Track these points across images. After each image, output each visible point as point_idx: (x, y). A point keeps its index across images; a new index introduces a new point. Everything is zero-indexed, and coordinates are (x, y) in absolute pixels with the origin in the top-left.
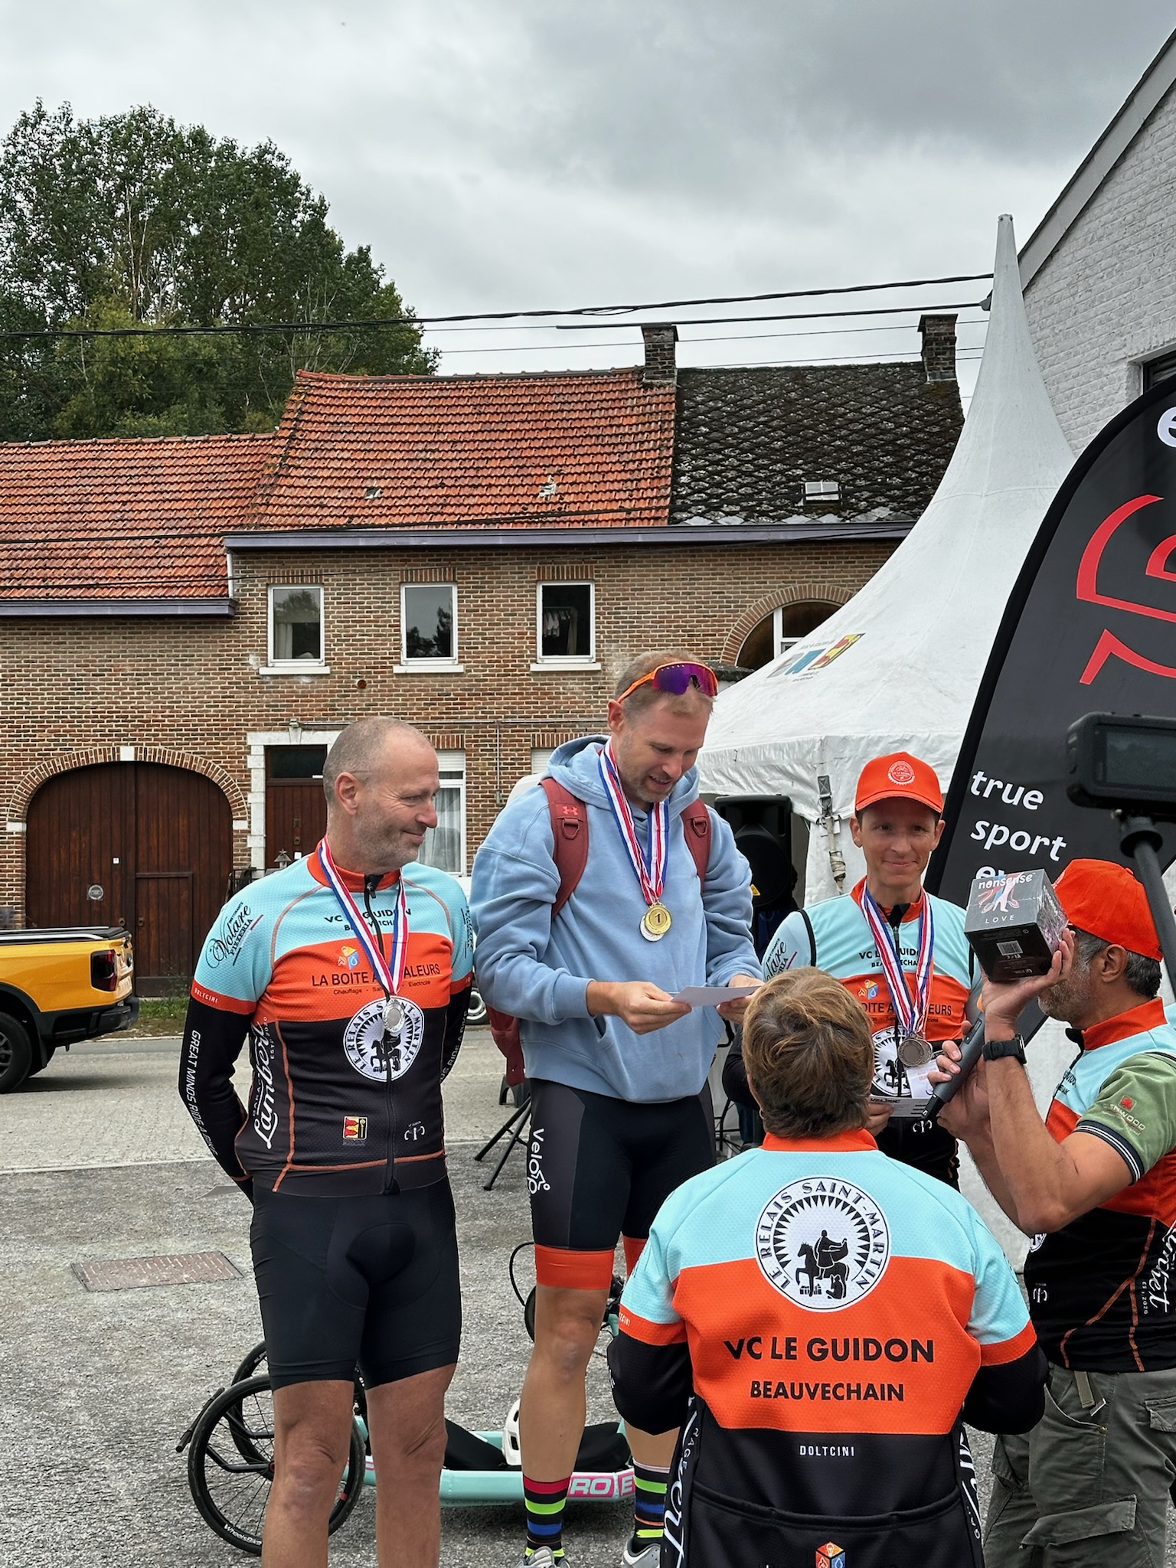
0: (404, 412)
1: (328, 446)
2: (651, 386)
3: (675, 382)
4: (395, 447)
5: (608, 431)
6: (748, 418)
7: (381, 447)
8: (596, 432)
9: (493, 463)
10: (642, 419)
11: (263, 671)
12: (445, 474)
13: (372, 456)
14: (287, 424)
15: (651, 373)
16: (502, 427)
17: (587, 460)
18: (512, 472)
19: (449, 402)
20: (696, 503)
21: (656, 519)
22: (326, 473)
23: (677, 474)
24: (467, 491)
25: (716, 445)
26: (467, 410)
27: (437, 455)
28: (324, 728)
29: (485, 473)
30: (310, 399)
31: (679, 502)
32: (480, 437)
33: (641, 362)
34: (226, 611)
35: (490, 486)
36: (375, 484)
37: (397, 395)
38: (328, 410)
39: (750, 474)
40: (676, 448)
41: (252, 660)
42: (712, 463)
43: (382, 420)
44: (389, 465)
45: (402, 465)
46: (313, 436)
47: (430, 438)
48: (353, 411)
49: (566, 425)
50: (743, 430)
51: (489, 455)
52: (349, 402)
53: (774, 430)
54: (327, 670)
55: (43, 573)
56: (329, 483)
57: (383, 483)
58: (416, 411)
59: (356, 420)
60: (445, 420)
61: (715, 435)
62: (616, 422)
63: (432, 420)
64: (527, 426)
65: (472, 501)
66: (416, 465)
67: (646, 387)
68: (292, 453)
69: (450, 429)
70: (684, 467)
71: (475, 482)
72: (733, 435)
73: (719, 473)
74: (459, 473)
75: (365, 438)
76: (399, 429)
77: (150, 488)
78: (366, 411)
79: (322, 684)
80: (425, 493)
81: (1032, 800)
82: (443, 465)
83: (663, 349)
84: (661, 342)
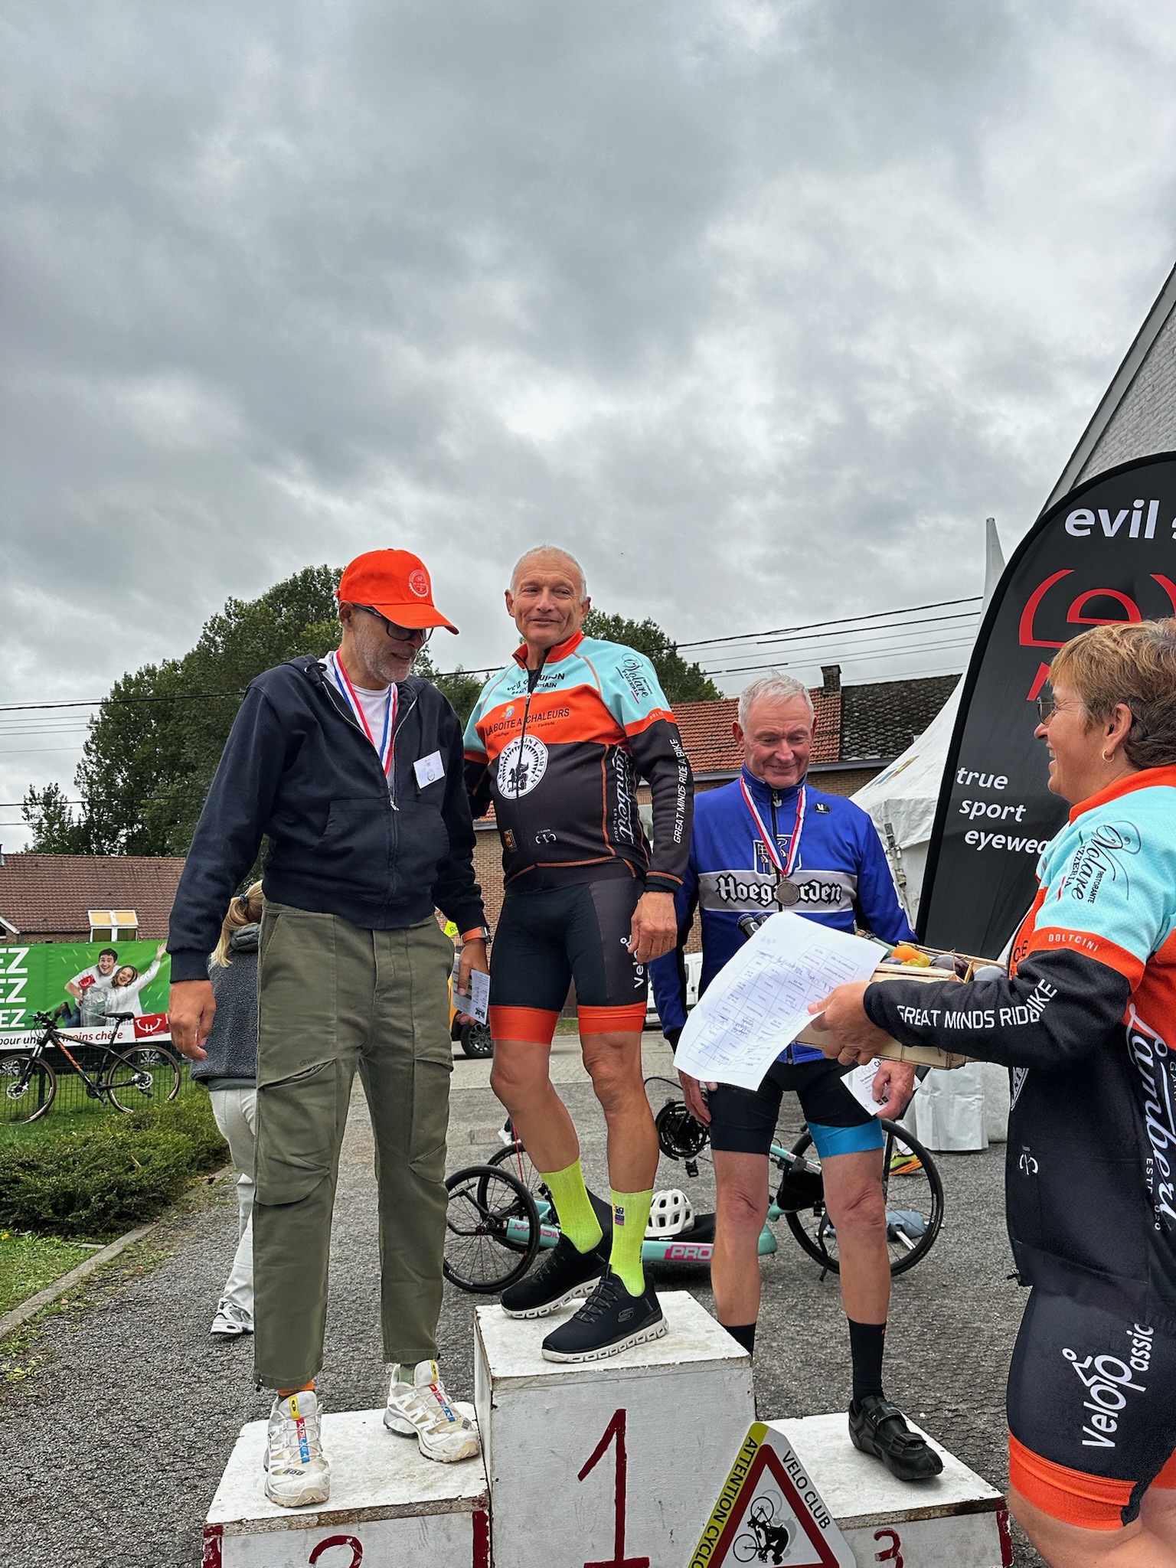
2: (828, 696)
3: (840, 693)
4: (696, 735)
6: (881, 707)
10: (823, 712)
15: (827, 689)
19: (724, 712)
20: (854, 750)
21: (832, 759)
23: (842, 737)
24: (733, 753)
25: (864, 721)
27: (717, 737)
31: (844, 750)
33: (823, 685)
39: (883, 734)
40: (842, 724)
42: (862, 730)
43: (690, 723)
44: (694, 744)
45: (700, 743)
47: (714, 730)
50: (877, 713)
53: (895, 711)
58: (707, 718)
60: (722, 720)
61: (862, 716)
63: (715, 721)
65: (735, 757)
66: (706, 743)
67: (825, 696)
69: (724, 724)
70: (847, 733)
72: (873, 716)
73: (865, 735)
76: (698, 727)
80: (712, 755)
81: (1000, 782)
82: (720, 742)
83: (833, 677)
84: (831, 674)
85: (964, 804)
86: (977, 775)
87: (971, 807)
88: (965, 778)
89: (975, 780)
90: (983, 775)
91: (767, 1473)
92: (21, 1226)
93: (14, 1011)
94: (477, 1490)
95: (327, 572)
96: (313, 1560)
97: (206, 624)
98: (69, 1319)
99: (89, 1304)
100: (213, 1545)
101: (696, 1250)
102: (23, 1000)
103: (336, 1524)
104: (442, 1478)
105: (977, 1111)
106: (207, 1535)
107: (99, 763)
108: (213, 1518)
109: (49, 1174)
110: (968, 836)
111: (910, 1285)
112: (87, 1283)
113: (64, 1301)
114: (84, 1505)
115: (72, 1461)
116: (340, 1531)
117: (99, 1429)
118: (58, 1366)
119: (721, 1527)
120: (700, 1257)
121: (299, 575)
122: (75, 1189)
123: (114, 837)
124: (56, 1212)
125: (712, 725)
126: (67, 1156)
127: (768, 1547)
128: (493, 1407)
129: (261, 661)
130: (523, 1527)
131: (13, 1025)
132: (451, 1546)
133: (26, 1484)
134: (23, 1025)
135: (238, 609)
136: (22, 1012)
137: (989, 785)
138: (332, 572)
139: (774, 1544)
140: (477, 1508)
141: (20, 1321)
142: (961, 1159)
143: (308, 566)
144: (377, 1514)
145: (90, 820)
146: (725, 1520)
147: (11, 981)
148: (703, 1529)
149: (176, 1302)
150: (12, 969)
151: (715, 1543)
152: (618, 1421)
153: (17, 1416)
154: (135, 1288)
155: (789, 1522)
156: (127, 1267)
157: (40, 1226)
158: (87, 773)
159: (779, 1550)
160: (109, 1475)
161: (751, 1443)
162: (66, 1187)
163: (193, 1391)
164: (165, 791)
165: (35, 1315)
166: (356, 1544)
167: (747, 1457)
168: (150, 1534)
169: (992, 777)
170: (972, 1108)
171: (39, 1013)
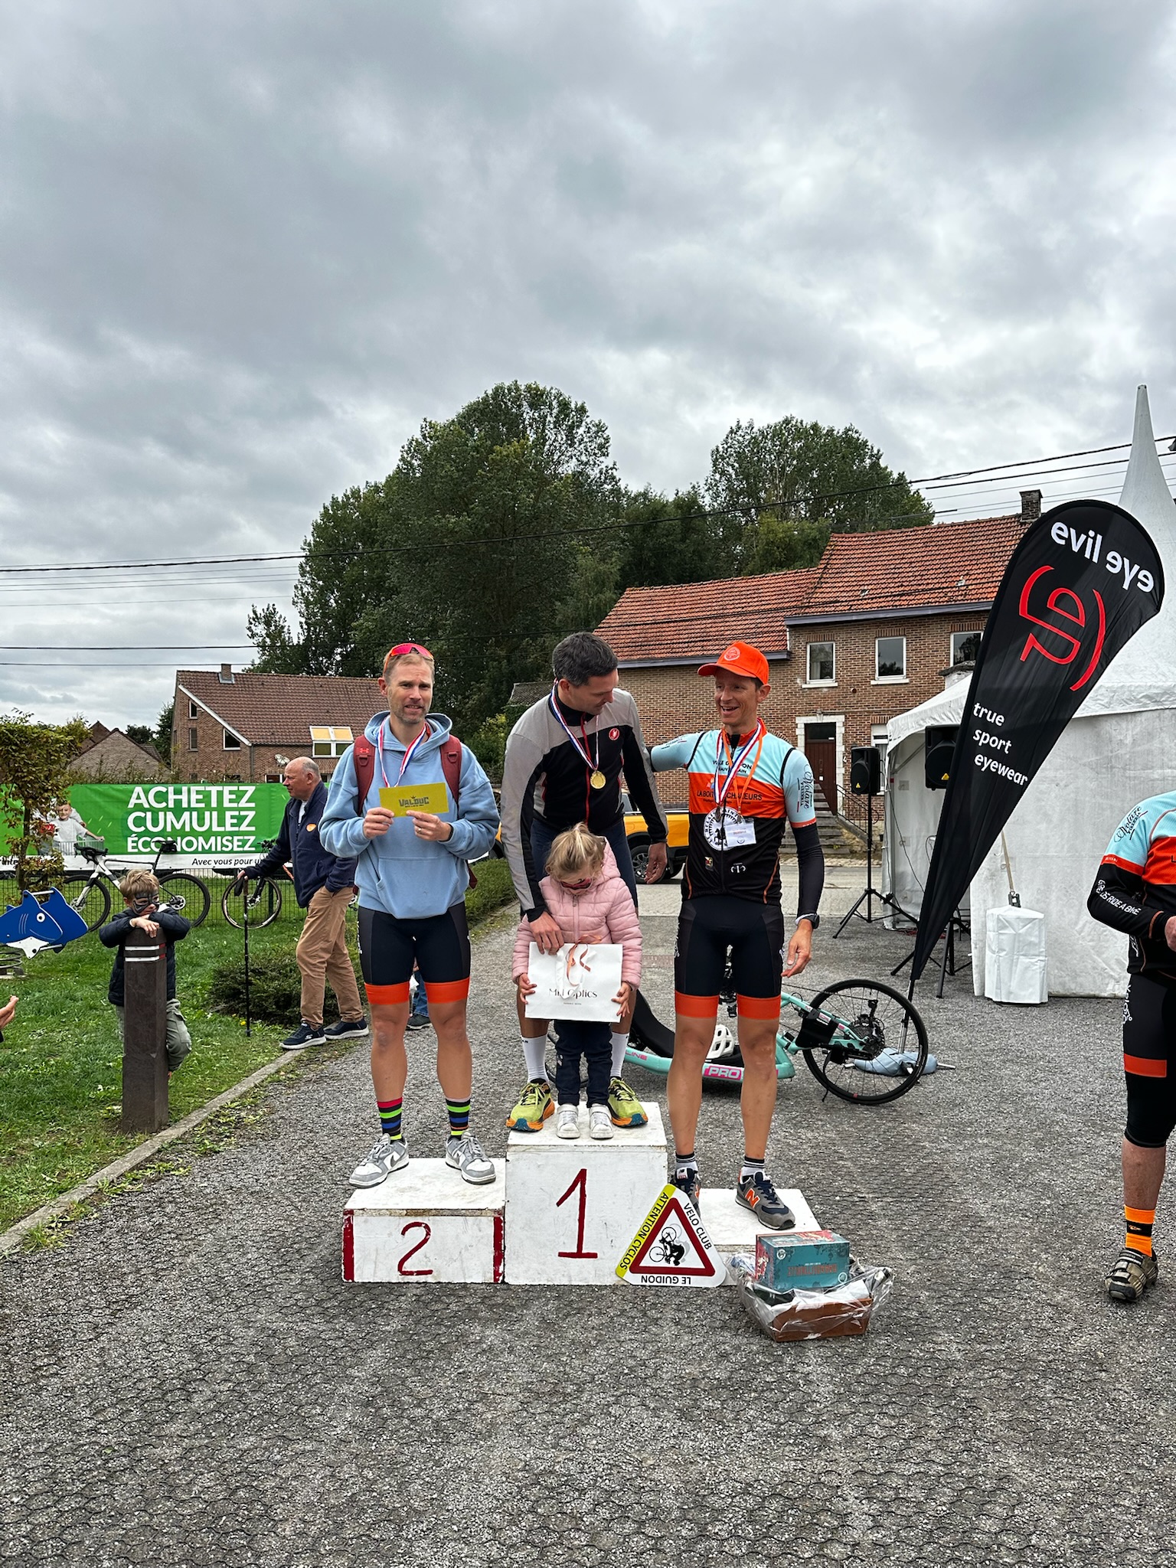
0: (885, 549)
1: (843, 571)
2: (1025, 523)
3: (1037, 520)
4: (878, 568)
5: (997, 550)
7: (871, 569)
8: (990, 551)
9: (931, 572)
11: (804, 686)
12: (904, 579)
13: (865, 574)
14: (824, 562)
15: (1025, 517)
16: (937, 552)
17: (984, 566)
18: (941, 576)
19: (910, 542)
22: (840, 585)
24: (915, 587)
26: (920, 545)
27: (900, 570)
28: (834, 714)
29: (926, 577)
30: (837, 548)
32: (925, 559)
33: (1020, 512)
34: (785, 657)
35: (928, 584)
36: (866, 588)
37: (882, 541)
38: (845, 553)
41: (798, 681)
43: (873, 555)
44: (874, 578)
45: (881, 577)
46: (836, 566)
47: (898, 562)
48: (859, 551)
49: (974, 548)
51: (929, 568)
52: (857, 547)
54: (836, 684)
55: (702, 643)
56: (841, 589)
57: (870, 587)
58: (891, 549)
59: (859, 556)
62: (1002, 544)
63: (900, 552)
64: (952, 551)
65: (917, 593)
66: (888, 576)
67: (1022, 524)
68: (824, 576)
69: (910, 556)
71: (920, 582)
74: (912, 579)
75: (863, 565)
76: (881, 559)
77: (756, 599)
78: (865, 551)
79: (833, 692)
80: (892, 590)
81: (999, 720)
82: (903, 575)
83: (1032, 503)
84: (1031, 499)
85: (977, 732)
86: (986, 711)
87: (981, 735)
88: (979, 711)
89: (985, 715)
90: (990, 712)
91: (673, 1214)
92: (251, 1016)
93: (246, 838)
94: (498, 1206)
95: (517, 389)
96: (403, 1233)
97: (403, 447)
98: (285, 1086)
99: (299, 1078)
100: (349, 1219)
101: (727, 1071)
102: (253, 829)
103: (416, 1216)
104: (481, 1198)
105: (1038, 971)
106: (345, 1214)
107: (313, 585)
108: (348, 1207)
109: (273, 979)
110: (977, 759)
111: (895, 1110)
112: (298, 1061)
113: (282, 1073)
114: (288, 1199)
115: (282, 1174)
116: (419, 1219)
117: (301, 1158)
118: (276, 1116)
119: (643, 1241)
120: (730, 1076)
121: (490, 392)
122: (291, 992)
123: (330, 655)
124: (278, 1007)
125: (896, 557)
126: (286, 966)
127: (671, 1255)
128: (507, 1161)
129: (455, 485)
130: (522, 1228)
131: (246, 848)
132: (481, 1234)
133: (255, 1184)
134: (253, 849)
135: (431, 430)
136: (252, 838)
137: (992, 721)
138: (523, 388)
139: (675, 1254)
140: (497, 1215)
141: (253, 1085)
142: (1017, 1010)
143: (498, 382)
144: (439, 1212)
145: (308, 639)
146: (646, 1237)
147: (242, 813)
148: (631, 1241)
149: (358, 1079)
150: (243, 804)
151: (639, 1249)
152: (582, 1176)
153: (251, 1145)
154: (330, 1067)
155: (686, 1243)
156: (326, 1051)
157: (268, 1017)
158: (303, 595)
159: (678, 1258)
160: (303, 1183)
161: (665, 1196)
162: (285, 990)
163: (360, 1139)
164: (372, 614)
165: (263, 1081)
166: (427, 1227)
167: (662, 1204)
168: (324, 1217)
169: (995, 714)
170: (1035, 967)
171: (265, 841)
